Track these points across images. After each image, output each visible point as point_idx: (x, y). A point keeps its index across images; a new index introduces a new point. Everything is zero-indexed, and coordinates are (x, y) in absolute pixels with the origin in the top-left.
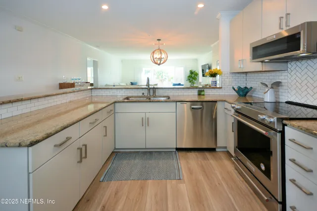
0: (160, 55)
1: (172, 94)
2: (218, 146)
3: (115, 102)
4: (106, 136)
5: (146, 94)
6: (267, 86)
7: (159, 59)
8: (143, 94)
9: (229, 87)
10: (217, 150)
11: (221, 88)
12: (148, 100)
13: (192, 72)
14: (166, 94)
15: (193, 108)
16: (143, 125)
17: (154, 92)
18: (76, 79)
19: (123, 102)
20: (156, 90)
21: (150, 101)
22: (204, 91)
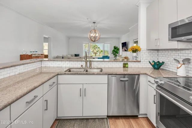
0: (95, 34)
1: (104, 66)
2: (140, 113)
3: (58, 74)
4: (47, 109)
5: (84, 66)
6: (179, 62)
7: (94, 37)
8: (82, 66)
9: (146, 61)
10: (139, 116)
11: (140, 61)
12: (85, 72)
13: (115, 48)
14: (99, 66)
15: (121, 81)
16: (80, 96)
17: (90, 65)
18: (34, 52)
19: (65, 74)
20: (92, 62)
21: (87, 74)
22: (127, 64)
